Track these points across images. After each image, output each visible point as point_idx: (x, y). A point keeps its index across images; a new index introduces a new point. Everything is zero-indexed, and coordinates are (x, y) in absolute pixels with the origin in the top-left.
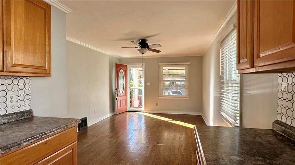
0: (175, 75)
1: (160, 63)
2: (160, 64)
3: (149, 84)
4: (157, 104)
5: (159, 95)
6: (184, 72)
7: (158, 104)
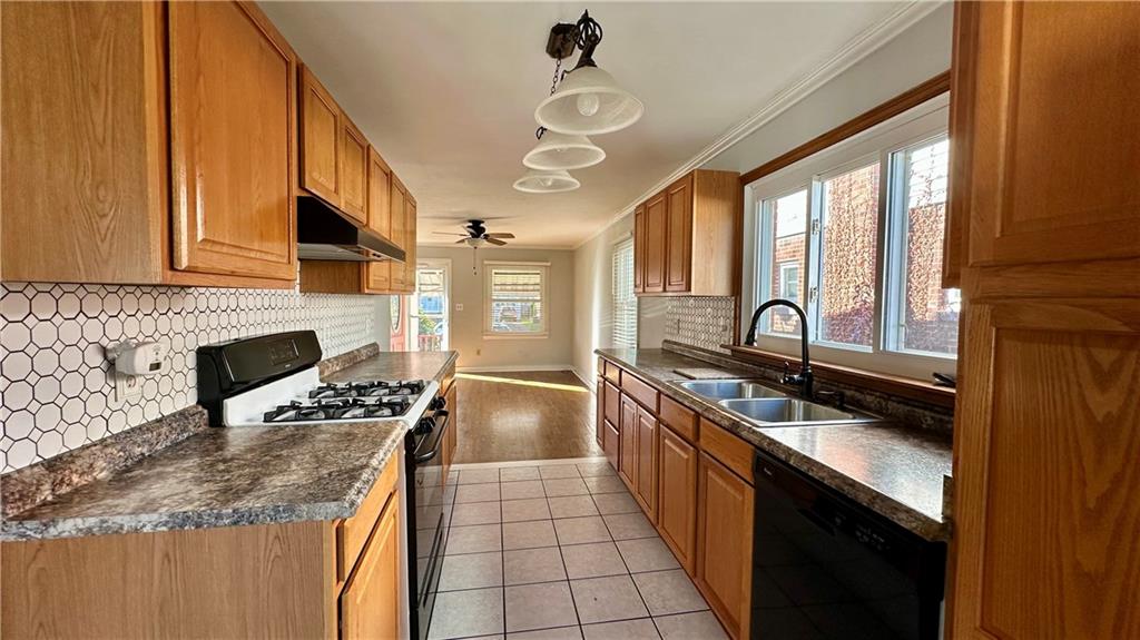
0: (520, 288)
1: (487, 260)
2: (486, 262)
3: (460, 307)
4: (478, 353)
5: (484, 332)
6: (537, 279)
7: (482, 352)
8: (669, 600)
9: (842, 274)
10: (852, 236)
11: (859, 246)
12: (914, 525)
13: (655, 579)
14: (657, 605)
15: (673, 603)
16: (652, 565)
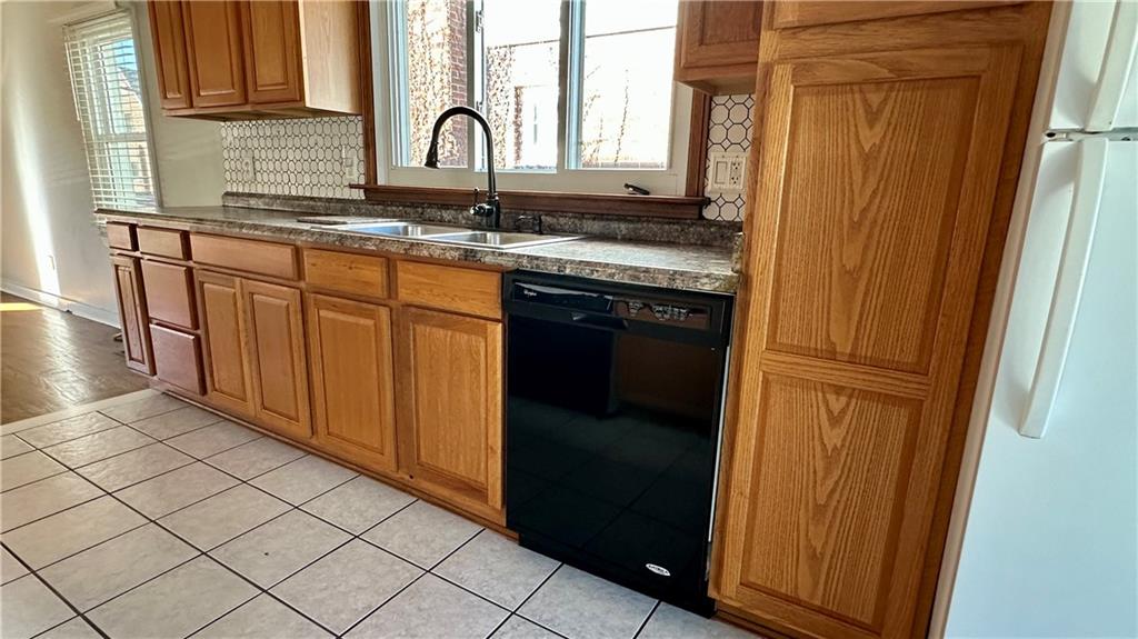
8: (366, 511)
9: (420, 120)
10: (429, 72)
11: (438, 85)
12: (717, 284)
13: (334, 499)
14: (355, 522)
15: (372, 511)
16: (320, 486)
